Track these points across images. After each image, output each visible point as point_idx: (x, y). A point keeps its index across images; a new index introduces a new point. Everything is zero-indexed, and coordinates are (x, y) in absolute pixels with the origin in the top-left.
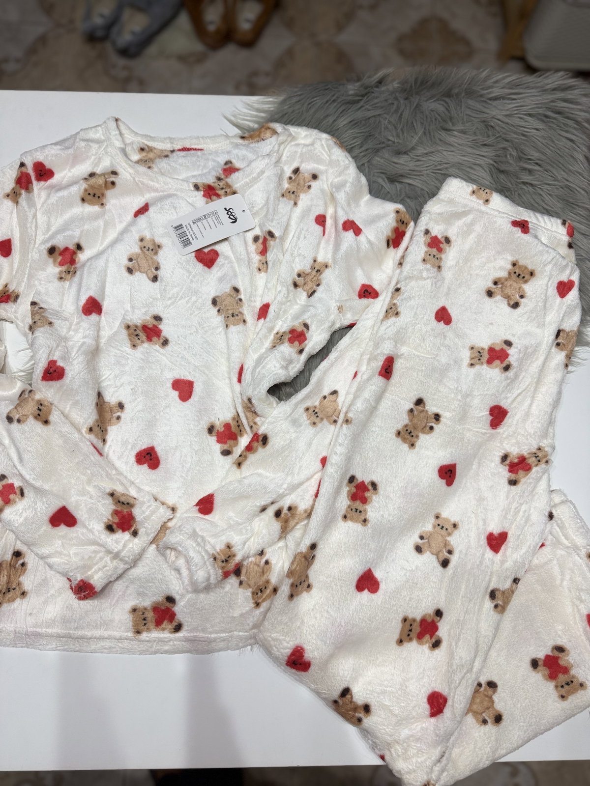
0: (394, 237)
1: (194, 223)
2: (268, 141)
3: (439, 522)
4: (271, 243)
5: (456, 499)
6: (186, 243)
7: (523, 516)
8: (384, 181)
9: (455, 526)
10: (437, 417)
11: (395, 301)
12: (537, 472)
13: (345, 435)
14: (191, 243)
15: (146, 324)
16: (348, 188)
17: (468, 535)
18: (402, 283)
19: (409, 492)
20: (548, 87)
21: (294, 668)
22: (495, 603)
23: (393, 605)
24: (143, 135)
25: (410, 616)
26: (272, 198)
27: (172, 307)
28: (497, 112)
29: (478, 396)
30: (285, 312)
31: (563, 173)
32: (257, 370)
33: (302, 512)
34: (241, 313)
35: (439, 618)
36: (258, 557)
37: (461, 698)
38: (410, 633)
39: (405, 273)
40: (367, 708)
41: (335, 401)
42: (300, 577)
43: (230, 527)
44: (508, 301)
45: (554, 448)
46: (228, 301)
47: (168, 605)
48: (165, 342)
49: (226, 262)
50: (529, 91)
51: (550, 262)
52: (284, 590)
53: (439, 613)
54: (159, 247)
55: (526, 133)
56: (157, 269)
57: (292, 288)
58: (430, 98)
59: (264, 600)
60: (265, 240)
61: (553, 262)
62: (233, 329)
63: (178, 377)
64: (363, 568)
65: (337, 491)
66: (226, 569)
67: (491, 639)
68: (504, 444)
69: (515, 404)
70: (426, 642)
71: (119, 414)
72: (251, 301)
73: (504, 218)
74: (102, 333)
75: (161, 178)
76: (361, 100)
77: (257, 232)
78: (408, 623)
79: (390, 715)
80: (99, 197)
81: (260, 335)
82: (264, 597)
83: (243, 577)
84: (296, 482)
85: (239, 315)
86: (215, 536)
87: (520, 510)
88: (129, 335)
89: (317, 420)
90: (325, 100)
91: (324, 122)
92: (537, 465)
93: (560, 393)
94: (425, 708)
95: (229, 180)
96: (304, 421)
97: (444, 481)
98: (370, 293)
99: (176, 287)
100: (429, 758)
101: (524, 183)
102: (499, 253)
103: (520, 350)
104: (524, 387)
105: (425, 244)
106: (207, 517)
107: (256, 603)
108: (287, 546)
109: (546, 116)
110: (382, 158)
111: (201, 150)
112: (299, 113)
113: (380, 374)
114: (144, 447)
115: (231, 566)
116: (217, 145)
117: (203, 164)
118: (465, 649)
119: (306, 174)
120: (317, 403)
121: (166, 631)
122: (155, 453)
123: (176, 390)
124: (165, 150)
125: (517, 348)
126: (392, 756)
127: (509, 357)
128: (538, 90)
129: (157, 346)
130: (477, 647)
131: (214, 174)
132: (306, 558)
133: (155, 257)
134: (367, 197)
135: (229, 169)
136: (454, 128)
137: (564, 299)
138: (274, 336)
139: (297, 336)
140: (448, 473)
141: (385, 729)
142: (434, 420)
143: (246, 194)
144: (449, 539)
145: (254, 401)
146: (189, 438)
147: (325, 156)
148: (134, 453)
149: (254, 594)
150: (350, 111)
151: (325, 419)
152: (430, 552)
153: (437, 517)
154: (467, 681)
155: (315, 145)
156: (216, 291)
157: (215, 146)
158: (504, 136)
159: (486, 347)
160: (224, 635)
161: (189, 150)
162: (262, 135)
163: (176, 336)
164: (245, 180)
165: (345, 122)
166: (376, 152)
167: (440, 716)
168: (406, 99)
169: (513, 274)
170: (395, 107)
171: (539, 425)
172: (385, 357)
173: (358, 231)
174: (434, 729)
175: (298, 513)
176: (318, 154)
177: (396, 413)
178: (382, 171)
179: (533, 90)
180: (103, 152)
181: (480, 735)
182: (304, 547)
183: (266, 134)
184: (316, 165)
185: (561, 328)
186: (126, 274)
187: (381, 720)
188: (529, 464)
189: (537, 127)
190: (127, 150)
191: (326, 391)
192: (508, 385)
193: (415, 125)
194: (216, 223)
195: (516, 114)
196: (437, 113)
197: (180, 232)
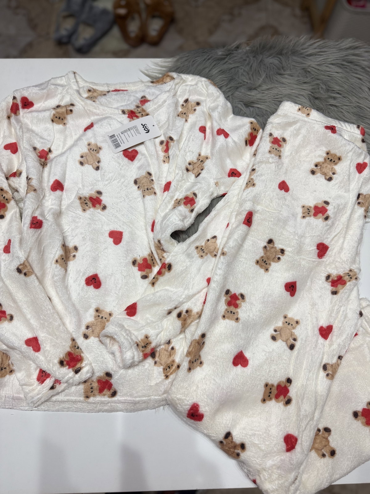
0: (250, 139)
1: (122, 133)
2: (168, 84)
3: (287, 320)
4: (171, 144)
5: (297, 305)
6: (117, 146)
7: (342, 315)
8: (242, 106)
9: (297, 322)
10: (282, 251)
11: (252, 177)
12: (350, 285)
13: (222, 262)
14: (120, 146)
15: (92, 196)
16: (220, 109)
17: (306, 328)
18: (257, 165)
19: (266, 300)
20: (343, 47)
21: (192, 419)
22: (327, 373)
23: (258, 375)
24: (90, 82)
25: (270, 382)
26: (171, 117)
27: (108, 185)
28: (312, 63)
29: (309, 237)
30: (181, 186)
31: (355, 98)
32: (164, 222)
33: (195, 314)
34: (153, 188)
35: (289, 384)
36: (167, 345)
37: (307, 438)
38: (270, 394)
39: (258, 160)
40: (243, 446)
41: (215, 242)
42: (195, 356)
43: (148, 324)
44: (325, 177)
45: (360, 270)
46: (144, 180)
47: (107, 378)
48: (104, 208)
49: (143, 157)
50: (331, 50)
51: (351, 151)
52: (184, 365)
53: (289, 381)
54: (100, 148)
55: (331, 75)
56: (99, 162)
57: (185, 172)
58: (269, 56)
59: (171, 374)
60: (168, 142)
61: (353, 151)
62: (148, 198)
63: (112, 229)
64: (237, 350)
65: (218, 299)
66: (145, 352)
67: (325, 397)
68: (327, 269)
69: (333, 242)
70: (281, 401)
71: (74, 254)
72: (159, 181)
73: (319, 124)
74: (63, 202)
75: (101, 107)
76: (226, 58)
77: (162, 138)
78: (268, 387)
79: (259, 450)
80: (62, 119)
81: (166, 201)
82: (171, 371)
83: (157, 359)
84: (191, 294)
85: (152, 189)
86: (138, 330)
87: (340, 310)
88: (81, 203)
89: (203, 254)
90: (203, 59)
91: (203, 72)
92: (349, 281)
93: (362, 234)
94: (283, 445)
95: (144, 107)
96: (195, 255)
97: (289, 293)
98: (235, 174)
99: (111, 173)
100: (287, 481)
101: (330, 105)
102: (317, 146)
103: (334, 207)
104: (338, 231)
105: (270, 142)
106: (132, 318)
107: (166, 376)
108: (186, 337)
109: (342, 65)
110: (240, 92)
111: (126, 90)
112: (187, 67)
113: (244, 223)
114: (91, 274)
115: (148, 350)
116: (137, 87)
117: (127, 98)
118: (308, 404)
119: (193, 103)
120: (203, 244)
121: (106, 396)
122: (98, 278)
123: (111, 238)
124: (104, 91)
125: (332, 205)
126: (261, 479)
127: (328, 211)
128: (337, 49)
129: (99, 210)
130: (316, 403)
131: (135, 104)
132: (198, 343)
133: (98, 155)
134: (232, 116)
135: (144, 100)
136: (285, 73)
137: (361, 174)
138: (174, 202)
139: (189, 201)
140: (291, 288)
141: (255, 461)
142: (280, 253)
143: (155, 115)
144: (293, 331)
145: (162, 242)
146: (120, 268)
147: (204, 91)
148: (84, 278)
149: (164, 369)
150: (219, 64)
151: (209, 254)
152: (282, 340)
153: (285, 317)
154: (310, 426)
155: (198, 85)
156: (137, 175)
157: (135, 88)
158: (316, 77)
159: (312, 206)
160: (145, 398)
161: (119, 91)
162: (165, 80)
163: (111, 204)
164: (154, 107)
165: (216, 72)
166: (236, 89)
167: (293, 451)
168: (254, 57)
169: (327, 159)
170: (247, 62)
171: (350, 255)
172: (247, 212)
173: (226, 135)
174: (290, 460)
175: (192, 314)
176: (200, 90)
177: (255, 249)
178: (241, 100)
179: (334, 49)
180: (65, 92)
181: (321, 465)
182: (197, 336)
183: (167, 79)
184: (199, 97)
185: (361, 192)
186: (79, 166)
187: (253, 454)
188: (344, 280)
189: (338, 71)
190: (80, 91)
191: (209, 236)
192: (328, 229)
193: (260, 72)
194: (136, 133)
195: (323, 64)
196: (274, 64)
197: (113, 139)
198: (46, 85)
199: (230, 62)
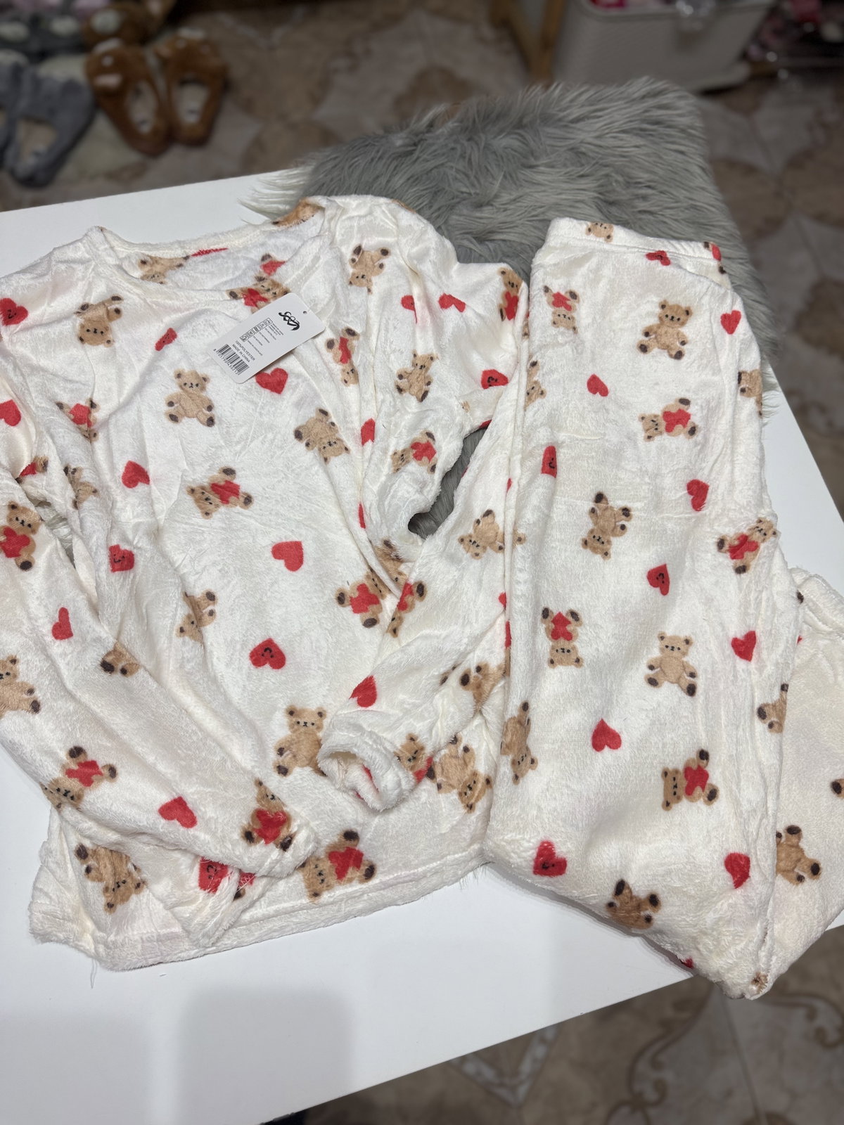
0: (506, 305)
1: (243, 340)
2: (311, 221)
3: (666, 642)
4: (354, 343)
5: (677, 610)
6: (241, 367)
7: (767, 606)
8: (471, 242)
9: (687, 642)
10: (626, 512)
11: (535, 379)
12: (768, 548)
13: (523, 557)
14: (247, 366)
15: (216, 482)
16: (433, 255)
17: (707, 649)
18: (538, 354)
19: (619, 612)
20: (636, 95)
21: (545, 874)
22: (768, 722)
23: (646, 758)
24: (140, 244)
25: (671, 767)
26: (340, 288)
27: (243, 453)
28: (585, 134)
29: (668, 473)
30: (396, 425)
31: (683, 191)
32: (386, 503)
33: (496, 669)
34: (338, 439)
35: (705, 761)
36: (452, 746)
37: (765, 852)
38: (675, 790)
39: (537, 343)
40: (654, 900)
41: (493, 523)
42: (520, 750)
43: (407, 712)
44: (668, 352)
45: (776, 516)
46: (318, 428)
47: (349, 844)
48: (248, 500)
49: (300, 380)
50: (616, 104)
51: (705, 294)
52: (505, 772)
53: (704, 755)
54: (205, 379)
55: (627, 154)
56: (210, 408)
57: (397, 394)
58: (499, 134)
59: (477, 800)
60: (344, 343)
61: (709, 293)
62: (335, 462)
63: (277, 541)
64: (594, 718)
65: (534, 631)
67: (777, 767)
68: (715, 527)
69: (713, 475)
70: (699, 797)
71: (210, 608)
72: (347, 422)
73: (635, 253)
74: (157, 507)
75: (181, 293)
76: (414, 150)
77: (329, 335)
78: (670, 777)
79: (685, 899)
80: (102, 332)
81: (375, 458)
82: (476, 795)
83: (439, 779)
84: (478, 632)
85: (337, 442)
86: (390, 728)
87: (761, 599)
88: (197, 501)
89: (478, 551)
90: (369, 158)
91: (375, 185)
92: (764, 540)
93: (762, 449)
94: (726, 878)
95: (275, 277)
96: (463, 554)
97: (658, 589)
98: (496, 380)
99: (241, 426)
100: (750, 941)
101: (640, 212)
102: (640, 296)
103: (702, 406)
104: (718, 451)
105: (549, 303)
106: (370, 708)
107: (468, 806)
108: (486, 721)
109: (642, 130)
110: (460, 215)
111: (224, 249)
112: (340, 179)
113: (544, 471)
114: (258, 642)
115: (422, 764)
116: (244, 239)
117: (232, 265)
118: (751, 789)
119: (373, 252)
120: (471, 531)
121: (354, 882)
122: (275, 646)
123: (279, 558)
124: (176, 259)
125: (697, 404)
126: (701, 954)
127: (692, 417)
128: (626, 101)
129: (238, 507)
130: (765, 782)
131: (252, 274)
132: (520, 722)
133: (204, 394)
134: (456, 266)
135: (270, 265)
136: (539, 163)
137: (734, 334)
138: (392, 459)
139: (423, 450)
140: (659, 578)
141: (684, 920)
142: (624, 517)
143: (302, 291)
144: (685, 659)
146: (315, 616)
147: (391, 225)
148: (247, 654)
149: (462, 794)
150: (403, 166)
151: (488, 548)
152: (669, 681)
153: (662, 638)
154: (765, 829)
155: (375, 214)
156: (297, 420)
157: (241, 241)
158: (601, 162)
159: (659, 413)
160: (435, 864)
161: (208, 252)
162: (301, 215)
163: (260, 489)
164: (296, 273)
165: (401, 182)
166: (451, 209)
167: (747, 883)
168: (470, 140)
169: (665, 319)
170: (459, 152)
171: (750, 493)
172: (544, 449)
173: (461, 306)
174: (746, 901)
175: (490, 672)
176: (382, 223)
177: (575, 518)
178: (467, 231)
179: (620, 102)
180: (93, 274)
181: (800, 898)
182: (513, 710)
183: (305, 212)
184: (381, 239)
185: (742, 369)
186: (170, 424)
187: (677, 909)
188: (754, 542)
189: (638, 144)
190: (124, 267)
191: (478, 514)
192: (700, 451)
193: (489, 168)
194: (274, 335)
195: (607, 133)
196: (512, 149)
197: (228, 356)
198: (45, 265)
199: (425, 156)
